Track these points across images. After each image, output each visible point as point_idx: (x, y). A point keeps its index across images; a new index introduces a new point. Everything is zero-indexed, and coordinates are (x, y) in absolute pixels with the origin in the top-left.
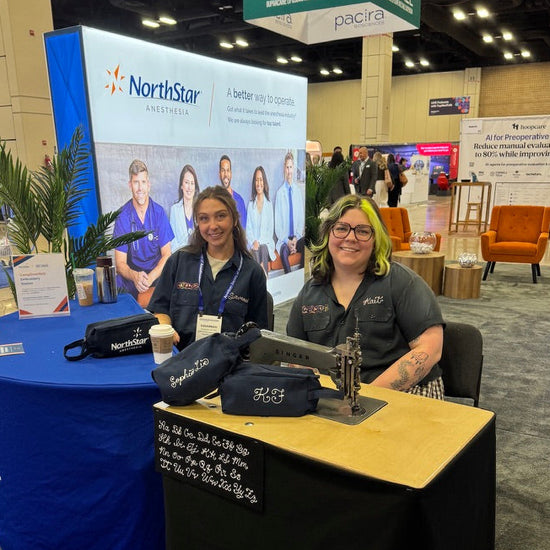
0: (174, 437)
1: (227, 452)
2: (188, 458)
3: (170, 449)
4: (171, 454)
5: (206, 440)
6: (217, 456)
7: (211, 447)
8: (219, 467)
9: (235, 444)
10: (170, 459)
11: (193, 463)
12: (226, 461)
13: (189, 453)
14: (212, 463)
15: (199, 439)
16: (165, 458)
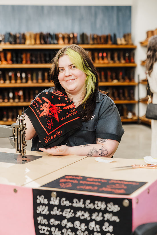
0: (51, 207)
1: (99, 211)
2: (64, 222)
3: (48, 217)
4: (48, 221)
5: (81, 205)
6: (91, 216)
7: (85, 210)
8: (92, 225)
9: (106, 204)
10: (49, 225)
11: (70, 225)
12: (99, 218)
13: (65, 218)
14: (86, 222)
15: (75, 205)
16: (44, 225)
